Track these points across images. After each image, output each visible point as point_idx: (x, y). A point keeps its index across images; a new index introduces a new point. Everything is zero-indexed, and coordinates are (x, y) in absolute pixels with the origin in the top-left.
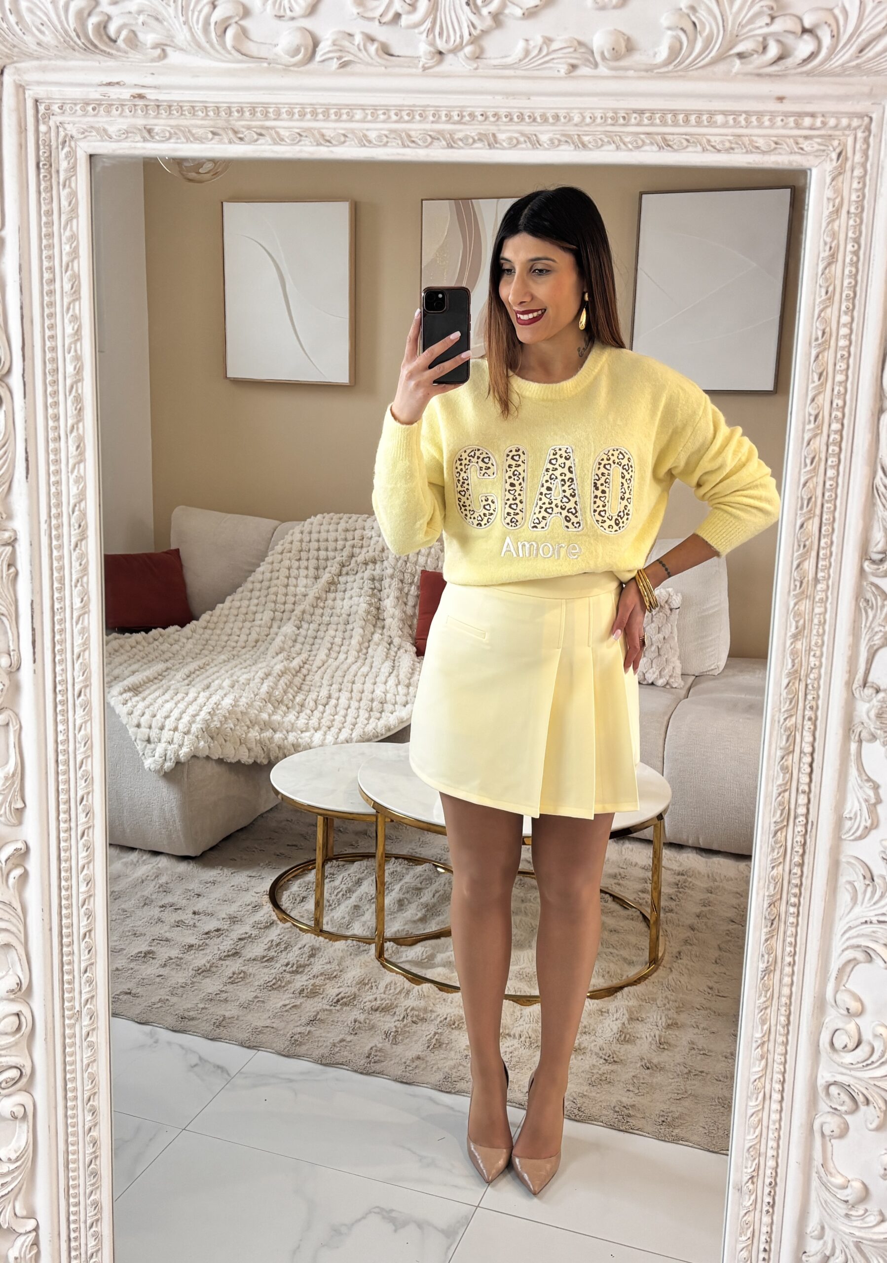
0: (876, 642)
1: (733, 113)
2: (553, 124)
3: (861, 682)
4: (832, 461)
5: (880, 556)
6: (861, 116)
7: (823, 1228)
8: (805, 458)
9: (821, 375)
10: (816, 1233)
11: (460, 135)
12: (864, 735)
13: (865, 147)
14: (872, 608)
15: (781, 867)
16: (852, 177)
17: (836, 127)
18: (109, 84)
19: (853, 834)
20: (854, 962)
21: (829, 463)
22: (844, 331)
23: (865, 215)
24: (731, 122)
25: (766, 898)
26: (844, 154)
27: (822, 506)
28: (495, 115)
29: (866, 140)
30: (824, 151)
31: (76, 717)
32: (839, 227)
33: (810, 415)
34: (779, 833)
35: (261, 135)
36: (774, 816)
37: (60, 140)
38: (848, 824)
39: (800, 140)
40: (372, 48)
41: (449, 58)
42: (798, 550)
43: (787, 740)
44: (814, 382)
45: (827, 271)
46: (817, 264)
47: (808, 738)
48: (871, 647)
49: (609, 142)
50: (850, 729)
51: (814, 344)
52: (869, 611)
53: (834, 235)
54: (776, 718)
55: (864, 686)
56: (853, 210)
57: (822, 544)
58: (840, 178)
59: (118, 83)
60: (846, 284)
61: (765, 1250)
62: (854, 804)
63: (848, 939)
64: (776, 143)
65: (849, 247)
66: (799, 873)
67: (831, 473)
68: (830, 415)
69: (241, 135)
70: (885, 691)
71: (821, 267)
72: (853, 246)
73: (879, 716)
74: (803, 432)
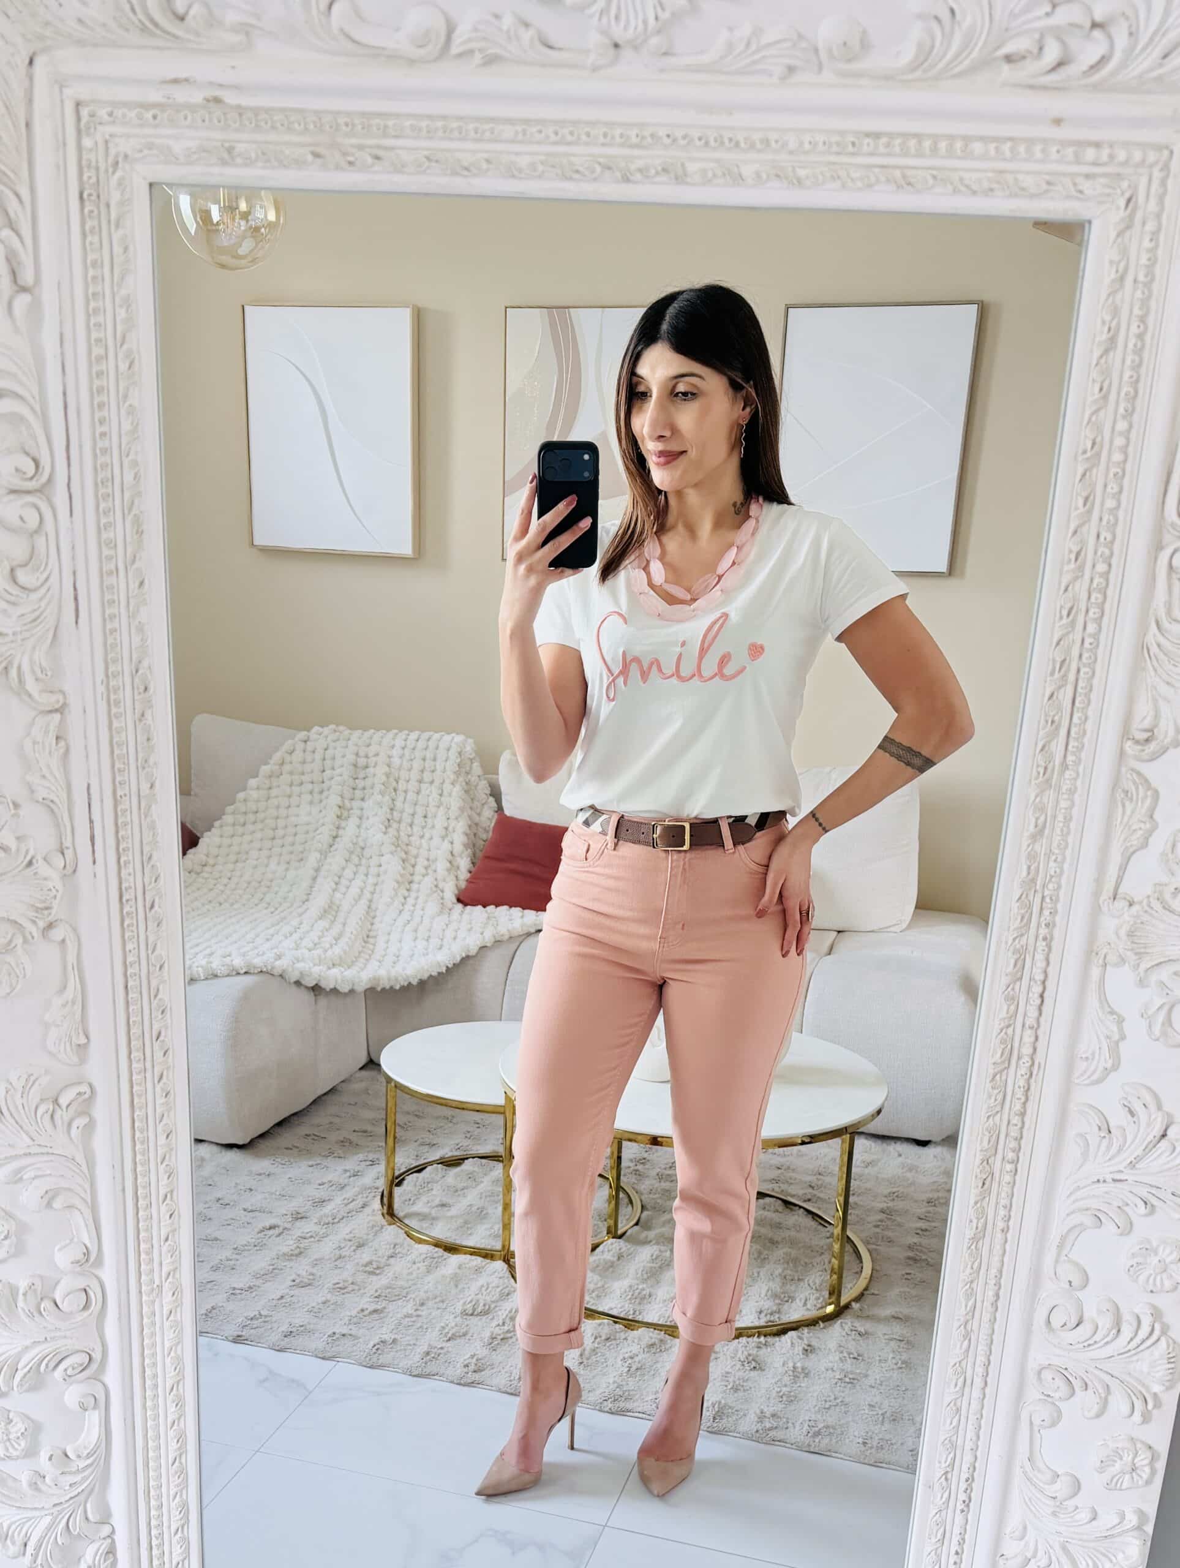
0: (1135, 843)
1: (996, 139)
2: (759, 151)
3: (1111, 895)
4: (1094, 612)
5: (1146, 735)
6: (1159, 148)
7: (1025, 1528)
8: (1061, 607)
9: (1086, 499)
10: (1017, 1533)
11: (640, 163)
12: (1112, 958)
13: (1161, 191)
14: (1131, 800)
15: (998, 1117)
16: (1143, 233)
17: (1126, 163)
18: (176, 81)
19: (1089, 1077)
20: (1081, 1227)
21: (1091, 615)
22: (1119, 441)
23: (1156, 284)
24: (993, 152)
25: (979, 1153)
26: (1134, 200)
27: (1078, 671)
28: (684, 137)
29: (1163, 183)
30: (1109, 195)
31: (148, 933)
32: (1123, 300)
33: (1070, 551)
34: (998, 1077)
35: (377, 158)
36: (993, 1056)
37: (111, 160)
38: (1083, 1065)
39: (1079, 180)
40: (527, 35)
41: (627, 54)
42: (1044, 728)
43: (1016, 964)
44: (1077, 508)
45: (1103, 361)
46: (1092, 351)
47: (1040, 964)
48: (1127, 848)
49: (833, 178)
50: (1093, 951)
51: (1080, 458)
53: (1115, 312)
54: (1004, 940)
55: (1114, 899)
56: (1141, 278)
57: (1076, 719)
58: (1128, 234)
59: (186, 80)
60: (1126, 377)
61: (956, 1551)
62: (1092, 1041)
63: (1075, 1201)
64: (1049, 183)
65: (1134, 329)
66: (1020, 1124)
67: (1091, 628)
69: (351, 159)
70: (1141, 903)
71: (1097, 354)
72: (1139, 327)
73: (1130, 934)
74: (1061, 574)
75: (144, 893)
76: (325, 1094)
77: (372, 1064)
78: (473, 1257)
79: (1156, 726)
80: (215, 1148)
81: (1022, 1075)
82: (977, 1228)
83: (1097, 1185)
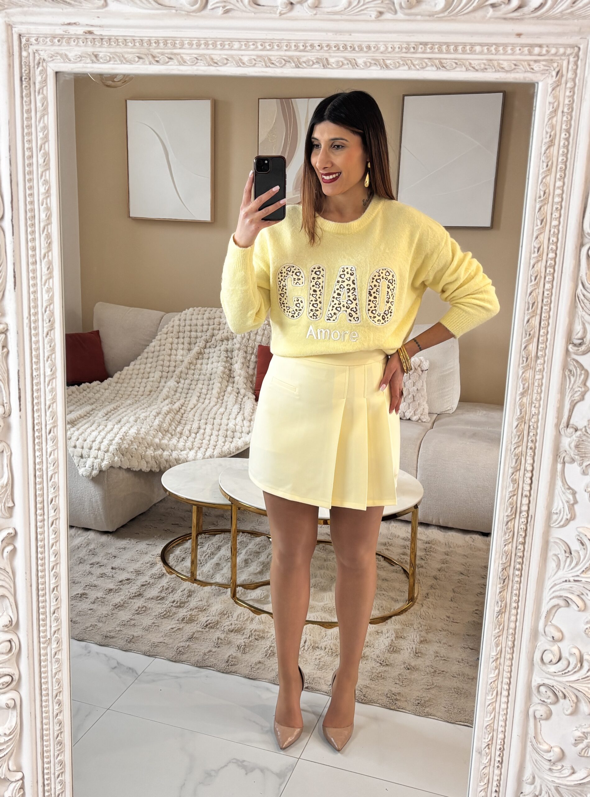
0: (576, 398)
1: (487, 44)
2: (366, 52)
3: (565, 425)
4: (549, 278)
5: (580, 341)
6: (572, 47)
7: (534, 778)
8: (531, 276)
9: (542, 221)
10: (529, 781)
11: (304, 59)
12: (567, 459)
13: (575, 67)
14: (573, 375)
15: (510, 545)
16: (566, 88)
17: (555, 54)
18: (69, 24)
19: (558, 523)
20: (558, 607)
21: (547, 279)
22: (558, 192)
23: (574, 113)
24: (486, 51)
25: (500, 565)
26: (560, 72)
27: (542, 308)
28: (328, 46)
29: (576, 63)
30: (547, 70)
31: (48, 446)
32: (557, 121)
33: (535, 247)
34: (509, 523)
35: (171, 58)
36: (506, 511)
37: (36, 62)
38: (555, 517)
39: (532, 63)
41: (297, 7)
42: (525, 338)
43: (516, 462)
45: (548, 151)
46: (541, 147)
47: (530, 461)
48: (572, 401)
49: (403, 64)
50: (557, 455)
51: (538, 200)
52: (572, 377)
53: (553, 127)
54: (509, 448)
55: (567, 427)
56: (566, 110)
57: (541, 333)
58: (558, 89)
59: (75, 24)
60: (560, 160)
61: (496, 791)
62: (559, 504)
63: (553, 592)
64: (515, 65)
65: (563, 135)
66: (522, 549)
67: (548, 286)
68: (548, 248)
69: (157, 59)
70: (581, 430)
71: (544, 149)
72: (566, 135)
73: (577, 447)
74: (530, 259)
75: (46, 426)
79: (585, 337)
81: (522, 522)
82: (501, 606)
83: (565, 583)
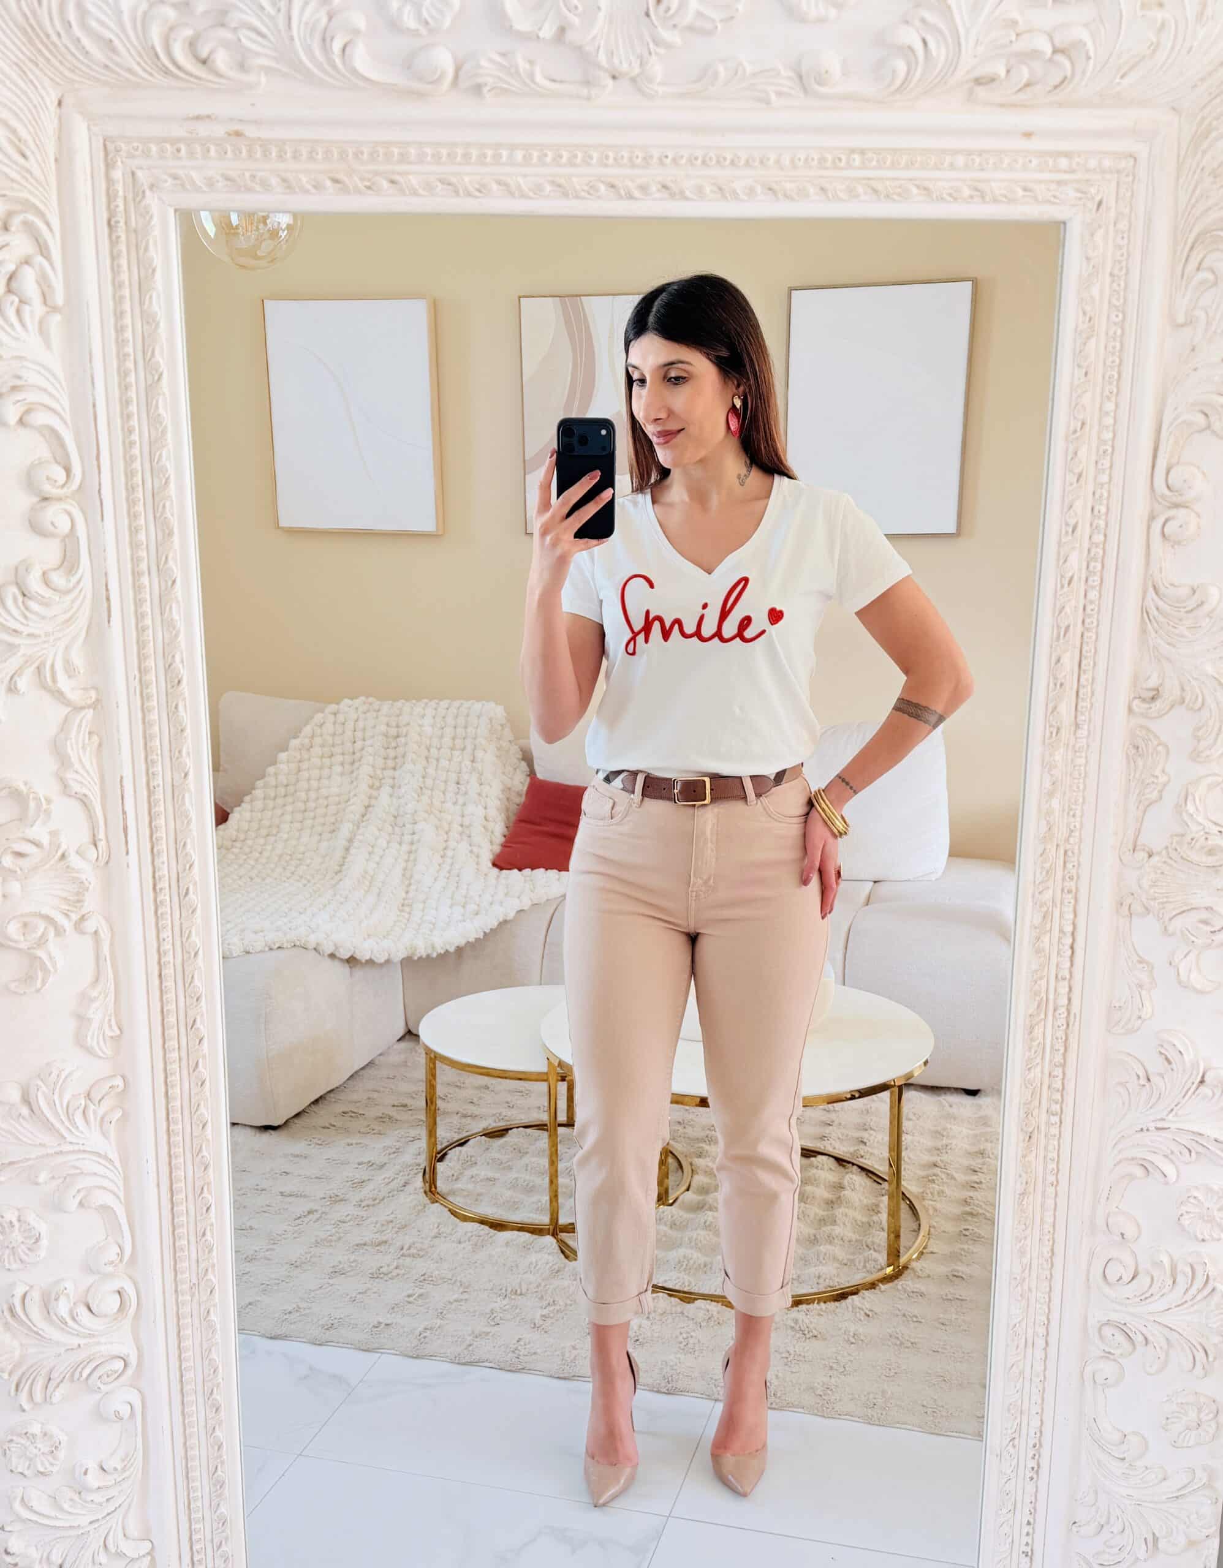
7: (1096, 1493)
10: (1088, 1499)
12: (1137, 908)
15: (1039, 1068)
19: (1124, 1026)
20: (1128, 1178)
21: (1090, 582)
25: (1022, 1105)
34: (1035, 1029)
36: (1029, 1008)
42: (1053, 690)
43: (1044, 917)
47: (1068, 915)
57: (1083, 681)
59: (208, 116)
61: (1028, 1523)
63: (1120, 1152)
66: (1061, 1075)
68: (1091, 525)
70: (1158, 853)
76: (363, 1068)
77: (410, 1035)
78: (521, 1233)
79: (1160, 685)
80: (249, 1131)
81: (1059, 1026)
82: (1027, 1181)
83: (1142, 1134)
